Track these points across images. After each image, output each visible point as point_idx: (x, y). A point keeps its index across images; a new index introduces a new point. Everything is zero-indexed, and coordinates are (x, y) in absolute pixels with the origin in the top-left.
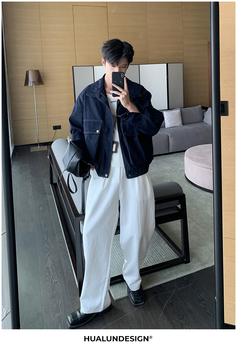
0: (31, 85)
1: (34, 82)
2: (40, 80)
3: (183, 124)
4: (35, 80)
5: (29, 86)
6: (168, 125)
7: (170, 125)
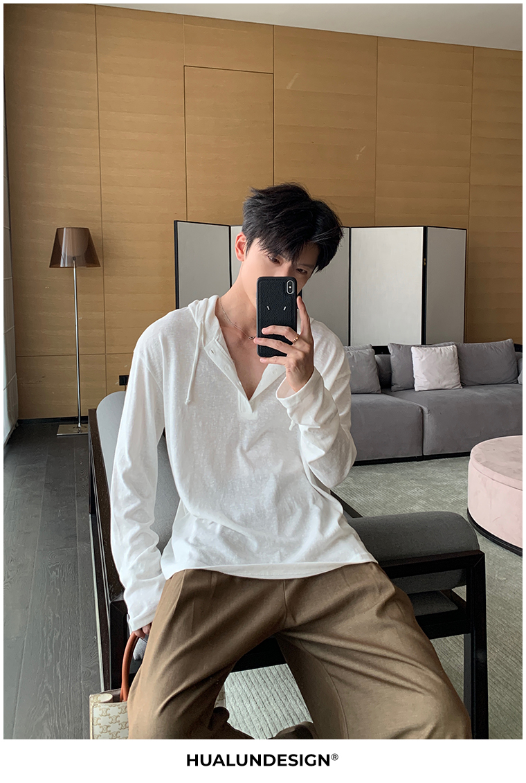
3: (463, 385)
6: (423, 385)
7: (429, 383)
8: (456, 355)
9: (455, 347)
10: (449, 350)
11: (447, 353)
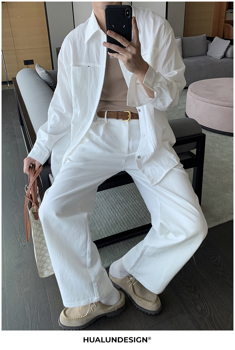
3: (183, 57)
8: (181, 43)
9: (180, 39)
11: (177, 42)
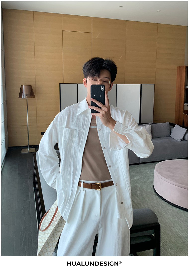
0: (24, 98)
1: (27, 95)
2: (32, 93)
3: (153, 138)
4: (27, 94)
5: (23, 98)
8: (151, 128)
9: (150, 125)
10: (149, 126)
11: (148, 128)
